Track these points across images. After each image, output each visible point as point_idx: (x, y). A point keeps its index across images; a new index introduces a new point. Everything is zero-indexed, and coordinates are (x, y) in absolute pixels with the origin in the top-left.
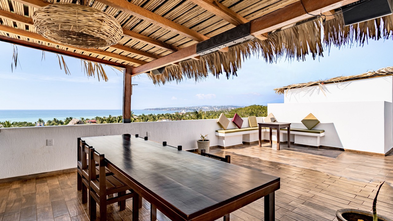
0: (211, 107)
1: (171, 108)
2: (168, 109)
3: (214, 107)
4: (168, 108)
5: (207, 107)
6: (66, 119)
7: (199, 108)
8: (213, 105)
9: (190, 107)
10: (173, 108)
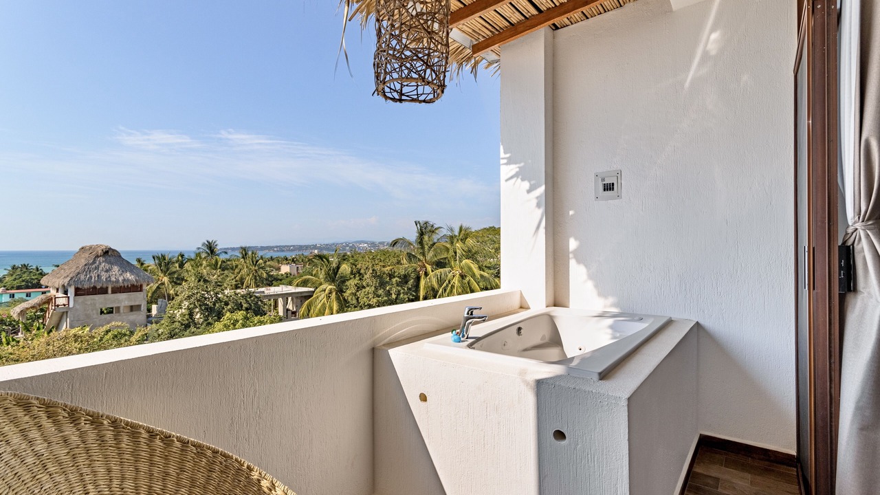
0: (373, 244)
1: (284, 247)
2: (275, 249)
3: (380, 243)
4: (277, 247)
5: (366, 245)
6: (10, 269)
7: (348, 246)
8: (377, 240)
9: (327, 245)
10: (288, 246)
